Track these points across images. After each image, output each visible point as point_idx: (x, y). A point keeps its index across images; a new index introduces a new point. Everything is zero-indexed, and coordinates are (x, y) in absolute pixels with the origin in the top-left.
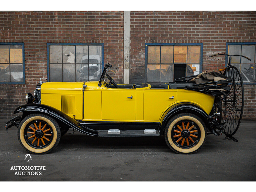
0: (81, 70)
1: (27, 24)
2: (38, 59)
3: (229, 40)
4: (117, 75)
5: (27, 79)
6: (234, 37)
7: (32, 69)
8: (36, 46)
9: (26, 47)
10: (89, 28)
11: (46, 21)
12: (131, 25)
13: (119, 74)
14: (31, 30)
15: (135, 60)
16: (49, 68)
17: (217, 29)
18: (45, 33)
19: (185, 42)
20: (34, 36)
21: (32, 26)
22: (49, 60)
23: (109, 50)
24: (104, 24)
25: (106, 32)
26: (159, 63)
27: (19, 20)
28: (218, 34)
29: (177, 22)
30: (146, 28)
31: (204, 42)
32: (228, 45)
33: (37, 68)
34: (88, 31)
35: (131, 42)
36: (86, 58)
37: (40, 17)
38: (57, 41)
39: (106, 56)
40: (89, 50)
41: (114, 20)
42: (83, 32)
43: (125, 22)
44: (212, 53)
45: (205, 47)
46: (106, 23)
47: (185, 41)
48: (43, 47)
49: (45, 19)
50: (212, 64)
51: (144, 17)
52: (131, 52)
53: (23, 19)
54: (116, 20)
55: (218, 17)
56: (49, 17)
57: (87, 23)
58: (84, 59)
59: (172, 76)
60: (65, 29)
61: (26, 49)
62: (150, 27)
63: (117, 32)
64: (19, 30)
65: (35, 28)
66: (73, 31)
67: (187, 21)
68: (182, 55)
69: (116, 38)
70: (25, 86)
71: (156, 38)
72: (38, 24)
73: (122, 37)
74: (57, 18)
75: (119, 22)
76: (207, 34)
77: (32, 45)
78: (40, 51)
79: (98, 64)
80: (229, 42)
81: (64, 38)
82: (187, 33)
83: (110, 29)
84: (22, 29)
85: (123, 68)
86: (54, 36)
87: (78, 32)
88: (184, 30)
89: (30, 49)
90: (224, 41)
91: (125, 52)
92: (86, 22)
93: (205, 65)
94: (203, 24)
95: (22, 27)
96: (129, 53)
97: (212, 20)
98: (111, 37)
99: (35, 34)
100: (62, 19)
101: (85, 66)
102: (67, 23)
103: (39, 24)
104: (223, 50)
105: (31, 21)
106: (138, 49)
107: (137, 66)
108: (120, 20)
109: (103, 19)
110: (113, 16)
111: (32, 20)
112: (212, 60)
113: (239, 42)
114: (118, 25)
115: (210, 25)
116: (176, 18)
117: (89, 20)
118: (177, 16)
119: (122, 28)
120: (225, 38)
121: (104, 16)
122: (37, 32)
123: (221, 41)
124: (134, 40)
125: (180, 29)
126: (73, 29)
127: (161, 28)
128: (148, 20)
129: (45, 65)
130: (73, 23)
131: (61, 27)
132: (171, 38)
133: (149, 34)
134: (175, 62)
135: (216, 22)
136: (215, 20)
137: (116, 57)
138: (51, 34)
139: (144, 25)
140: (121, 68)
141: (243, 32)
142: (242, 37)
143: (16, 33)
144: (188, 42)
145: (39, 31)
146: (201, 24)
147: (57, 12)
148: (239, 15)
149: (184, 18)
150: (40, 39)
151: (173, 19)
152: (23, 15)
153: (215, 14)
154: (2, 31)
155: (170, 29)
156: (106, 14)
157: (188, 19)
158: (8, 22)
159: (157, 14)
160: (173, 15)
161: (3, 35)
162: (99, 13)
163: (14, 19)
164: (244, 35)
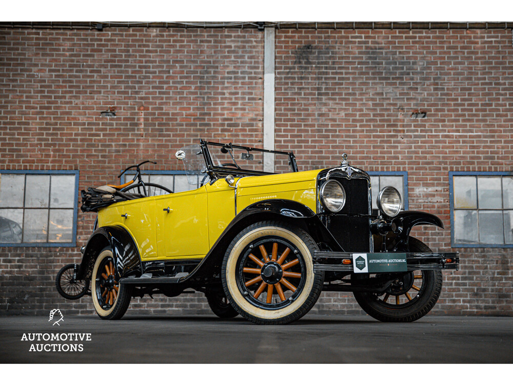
1: (88, 137)
3: (454, 166)
5: (80, 237)
6: (462, 161)
7: (91, 217)
8: (100, 176)
9: (83, 178)
11: (122, 132)
12: (276, 138)
14: (93, 149)
17: (430, 147)
18: (119, 154)
19: (374, 170)
20: (98, 158)
21: (97, 141)
24: (227, 138)
27: (73, 131)
28: (433, 156)
29: (359, 135)
30: (303, 144)
31: (408, 170)
32: (454, 175)
35: (277, 169)
37: (112, 125)
41: (245, 130)
43: (267, 134)
44: (425, 190)
45: (412, 179)
46: (232, 135)
47: (374, 168)
48: (114, 178)
49: (120, 129)
50: (425, 209)
51: (300, 126)
53: (80, 129)
54: (250, 130)
55: (432, 126)
56: (129, 125)
60: (156, 146)
61: (83, 182)
62: (311, 143)
64: (71, 148)
65: (101, 145)
66: (170, 148)
67: (377, 134)
69: (249, 163)
70: (74, 251)
71: (323, 162)
72: (107, 138)
73: (260, 160)
74: (142, 126)
75: (256, 135)
76: (414, 155)
77: (93, 175)
80: (454, 170)
82: (378, 154)
84: (77, 146)
86: (135, 158)
88: (372, 149)
89: (89, 182)
90: (445, 169)
92: (195, 133)
94: (406, 139)
95: (78, 141)
97: (422, 131)
98: (240, 159)
99: (100, 154)
100: (152, 129)
102: (160, 135)
103: (109, 138)
104: (444, 185)
105: (94, 132)
108: (256, 130)
109: (226, 129)
110: (245, 124)
111: (96, 130)
112: (424, 202)
113: (471, 170)
114: (254, 138)
115: (418, 141)
116: (358, 128)
117: (200, 130)
118: (358, 124)
119: (261, 144)
120: (446, 163)
121: (228, 124)
122: (105, 151)
123: (440, 169)
124: (282, 165)
125: (365, 147)
126: (171, 145)
127: (331, 145)
128: (307, 131)
130: (172, 136)
131: (148, 142)
133: (310, 155)
135: (428, 135)
136: (426, 131)
138: (130, 155)
139: (300, 139)
141: (478, 153)
142: (477, 162)
143: (65, 153)
144: (380, 170)
145: (107, 149)
146: (401, 139)
147: (143, 116)
148: (468, 124)
149: (372, 128)
150: (109, 163)
151: (351, 129)
152: (80, 121)
153: (425, 121)
154: (40, 150)
155: (348, 147)
156: (231, 120)
157: (378, 129)
158: (52, 134)
159: (322, 120)
160: (351, 123)
161: (40, 156)
162: (218, 118)
163: (63, 129)
164: (480, 158)
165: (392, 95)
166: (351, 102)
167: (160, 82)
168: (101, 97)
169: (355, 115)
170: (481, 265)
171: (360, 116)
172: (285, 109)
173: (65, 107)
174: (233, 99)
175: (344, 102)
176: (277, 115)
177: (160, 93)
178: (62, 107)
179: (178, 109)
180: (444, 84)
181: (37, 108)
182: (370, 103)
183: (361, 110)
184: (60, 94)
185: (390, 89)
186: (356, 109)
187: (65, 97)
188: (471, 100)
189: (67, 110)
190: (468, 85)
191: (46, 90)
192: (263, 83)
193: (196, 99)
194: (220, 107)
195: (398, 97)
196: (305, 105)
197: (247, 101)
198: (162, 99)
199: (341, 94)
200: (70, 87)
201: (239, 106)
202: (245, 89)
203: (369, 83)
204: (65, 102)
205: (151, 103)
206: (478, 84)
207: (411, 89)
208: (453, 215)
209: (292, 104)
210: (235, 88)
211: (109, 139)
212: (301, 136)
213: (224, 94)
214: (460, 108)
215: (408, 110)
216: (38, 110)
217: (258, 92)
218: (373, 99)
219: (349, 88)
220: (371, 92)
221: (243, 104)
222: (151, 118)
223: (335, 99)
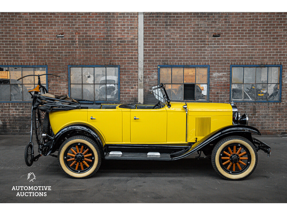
0: (100, 90)
1: (51, 48)
2: (60, 80)
3: (233, 62)
4: (132, 94)
6: (237, 59)
7: (55, 89)
8: (58, 68)
9: (49, 69)
10: (106, 52)
11: (68, 46)
12: (144, 49)
13: (134, 93)
14: (54, 54)
15: (148, 80)
16: (70, 88)
17: (222, 53)
18: (66, 57)
19: (193, 64)
20: (57, 59)
21: (55, 50)
22: (70, 81)
23: (125, 72)
24: (120, 48)
25: (122, 55)
26: (171, 83)
27: (43, 45)
28: (223, 57)
29: (186, 46)
30: (158, 51)
31: (210, 64)
32: (232, 67)
33: (59, 88)
34: (106, 54)
35: (145, 64)
36: (103, 78)
37: (62, 42)
38: (77, 63)
39: (122, 77)
40: (107, 72)
41: (129, 44)
42: (101, 55)
43: (140, 46)
44: (218, 74)
45: (212, 69)
46: (122, 47)
48: (65, 69)
49: (67, 44)
50: (218, 84)
51: (157, 42)
52: (145, 73)
53: (47, 44)
54: (131, 44)
55: (223, 42)
56: (71, 42)
57: (105, 47)
58: (102, 80)
59: (183, 95)
60: (85, 53)
61: (50, 71)
62: (162, 51)
63: (131, 55)
64: (43, 54)
65: (58, 52)
66: (92, 54)
67: (195, 46)
68: (192, 76)
69: (131, 61)
71: (168, 60)
72: (60, 49)
73: (136, 59)
74: (77, 43)
75: (134, 46)
76: (213, 57)
77: (54, 68)
78: (62, 73)
79: (115, 84)
80: (233, 64)
81: (84, 61)
82: (195, 56)
83: (126, 52)
84: (46, 53)
85: (138, 87)
86: (74, 59)
87: (97, 55)
88: (192, 54)
89: (53, 71)
90: (228, 63)
91: (139, 73)
93: (212, 85)
94: (210, 48)
95: (46, 51)
96: (143, 74)
97: (218, 44)
98: (126, 59)
99: (57, 57)
100: (82, 44)
101: (103, 86)
102: (86, 47)
104: (227, 71)
105: (54, 46)
106: (151, 70)
107: (150, 86)
108: (134, 44)
109: (119, 44)
110: (129, 41)
111: (55, 44)
112: (218, 80)
113: (241, 64)
114: (133, 49)
115: (216, 49)
116: (186, 43)
117: (106, 44)
118: (186, 41)
119: (137, 51)
120: (229, 61)
121: (120, 41)
122: (60, 55)
123: (226, 64)
124: (147, 62)
125: (189, 53)
126: (92, 52)
127: (172, 51)
128: (160, 44)
129: (66, 86)
130: (92, 47)
131: (81, 50)
132: (181, 61)
133: (161, 57)
134: (185, 82)
135: (221, 46)
136: (220, 44)
137: (131, 78)
138: (72, 58)
139: (156, 49)
140: (136, 88)
141: (245, 55)
142: (244, 60)
143: (40, 57)
144: (196, 64)
145: (61, 54)
146: (207, 48)
147: (78, 37)
148: (241, 40)
149: (193, 43)
150: (62, 62)
151: (182, 43)
152: (46, 40)
153: (220, 39)
154: (28, 55)
155: (180, 53)
156: (122, 39)
157: (196, 43)
158: (33, 47)
159: (168, 39)
160: (182, 40)
161: (28, 58)
162: (115, 38)
163: (38, 44)
164: (246, 58)
165: (203, 25)
166: (182, 29)
167: (85, 19)
168: (56, 28)
169: (184, 36)
170: (243, 111)
171: (187, 36)
172: (149, 33)
173: (39, 33)
174: (123, 28)
175: (179, 29)
176: (145, 36)
177: (85, 25)
178: (37, 33)
179: (95, 33)
180: (230, 20)
181: (24, 34)
182: (192, 30)
183: (188, 34)
184: (36, 26)
185: (202, 22)
186: (185, 33)
187: (38, 28)
188: (243, 28)
189: (40, 35)
190: (242, 20)
191: (29, 24)
192: (138, 19)
193: (104, 28)
194: (116, 32)
195: (206, 26)
196: (159, 31)
197: (130, 29)
198: (87, 28)
199: (177, 25)
200: (40, 22)
201: (126, 32)
202: (129, 23)
203: (192, 19)
204: (38, 30)
205: (81, 31)
206: (247, 20)
207: (213, 22)
208: (231, 87)
209: (153, 31)
210: (124, 22)
211: (61, 49)
212: (157, 47)
213: (118, 25)
214: (237, 32)
215: (211, 33)
216: (25, 35)
217: (135, 24)
218: (193, 28)
219: (181, 22)
220: (193, 24)
221: (127, 31)
222: (82, 38)
223: (174, 28)
